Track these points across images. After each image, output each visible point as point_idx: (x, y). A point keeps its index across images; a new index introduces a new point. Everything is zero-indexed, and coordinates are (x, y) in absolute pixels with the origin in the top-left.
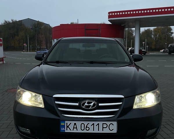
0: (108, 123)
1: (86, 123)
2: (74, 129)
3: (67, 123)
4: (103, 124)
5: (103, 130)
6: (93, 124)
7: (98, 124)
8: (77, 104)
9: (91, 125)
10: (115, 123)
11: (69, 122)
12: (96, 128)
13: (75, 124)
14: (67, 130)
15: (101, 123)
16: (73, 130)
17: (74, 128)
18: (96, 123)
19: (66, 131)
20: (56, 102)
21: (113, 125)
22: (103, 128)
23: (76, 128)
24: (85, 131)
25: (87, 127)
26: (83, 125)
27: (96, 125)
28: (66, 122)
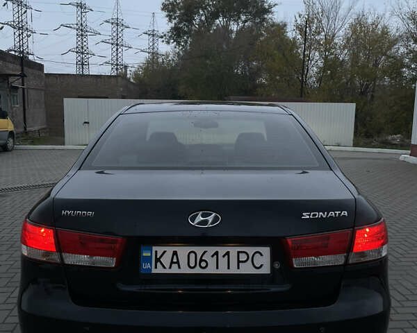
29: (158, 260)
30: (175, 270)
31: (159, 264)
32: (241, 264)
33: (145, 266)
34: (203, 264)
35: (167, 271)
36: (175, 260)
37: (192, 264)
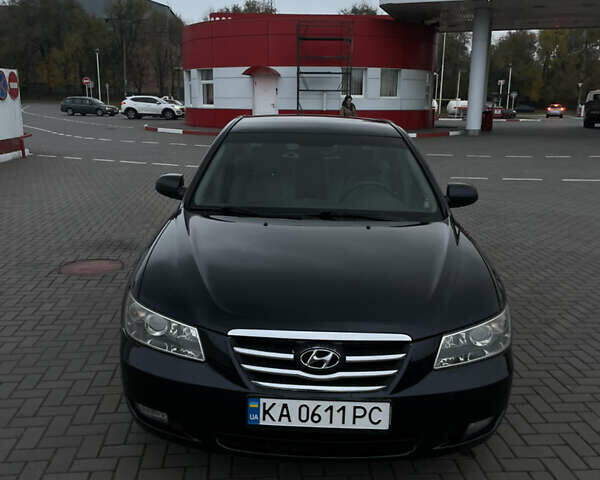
0: (368, 406)
1: (312, 404)
2: (283, 418)
3: (264, 404)
4: (355, 408)
5: (354, 423)
6: (331, 408)
7: (343, 408)
8: (291, 356)
9: (326, 411)
10: (386, 407)
11: (269, 402)
12: (337, 417)
13: (285, 406)
14: (264, 419)
15: (349, 406)
16: (280, 420)
17: (282, 415)
18: (337, 405)
19: (262, 423)
20: (237, 349)
21: (380, 410)
22: (355, 417)
23: (288, 416)
24: (310, 424)
25: (314, 414)
26: (304, 410)
27: (338, 411)
28: (262, 401)
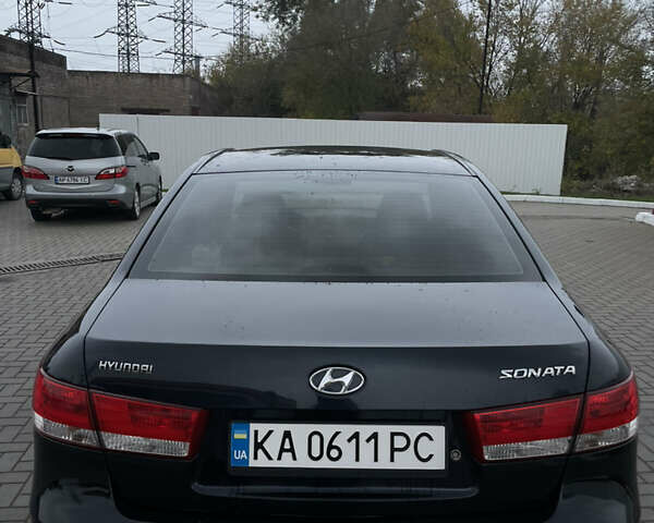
29: (258, 446)
30: (287, 462)
31: (260, 452)
32: (396, 453)
33: (238, 455)
34: (334, 453)
35: (275, 464)
36: (287, 446)
37: (316, 453)
